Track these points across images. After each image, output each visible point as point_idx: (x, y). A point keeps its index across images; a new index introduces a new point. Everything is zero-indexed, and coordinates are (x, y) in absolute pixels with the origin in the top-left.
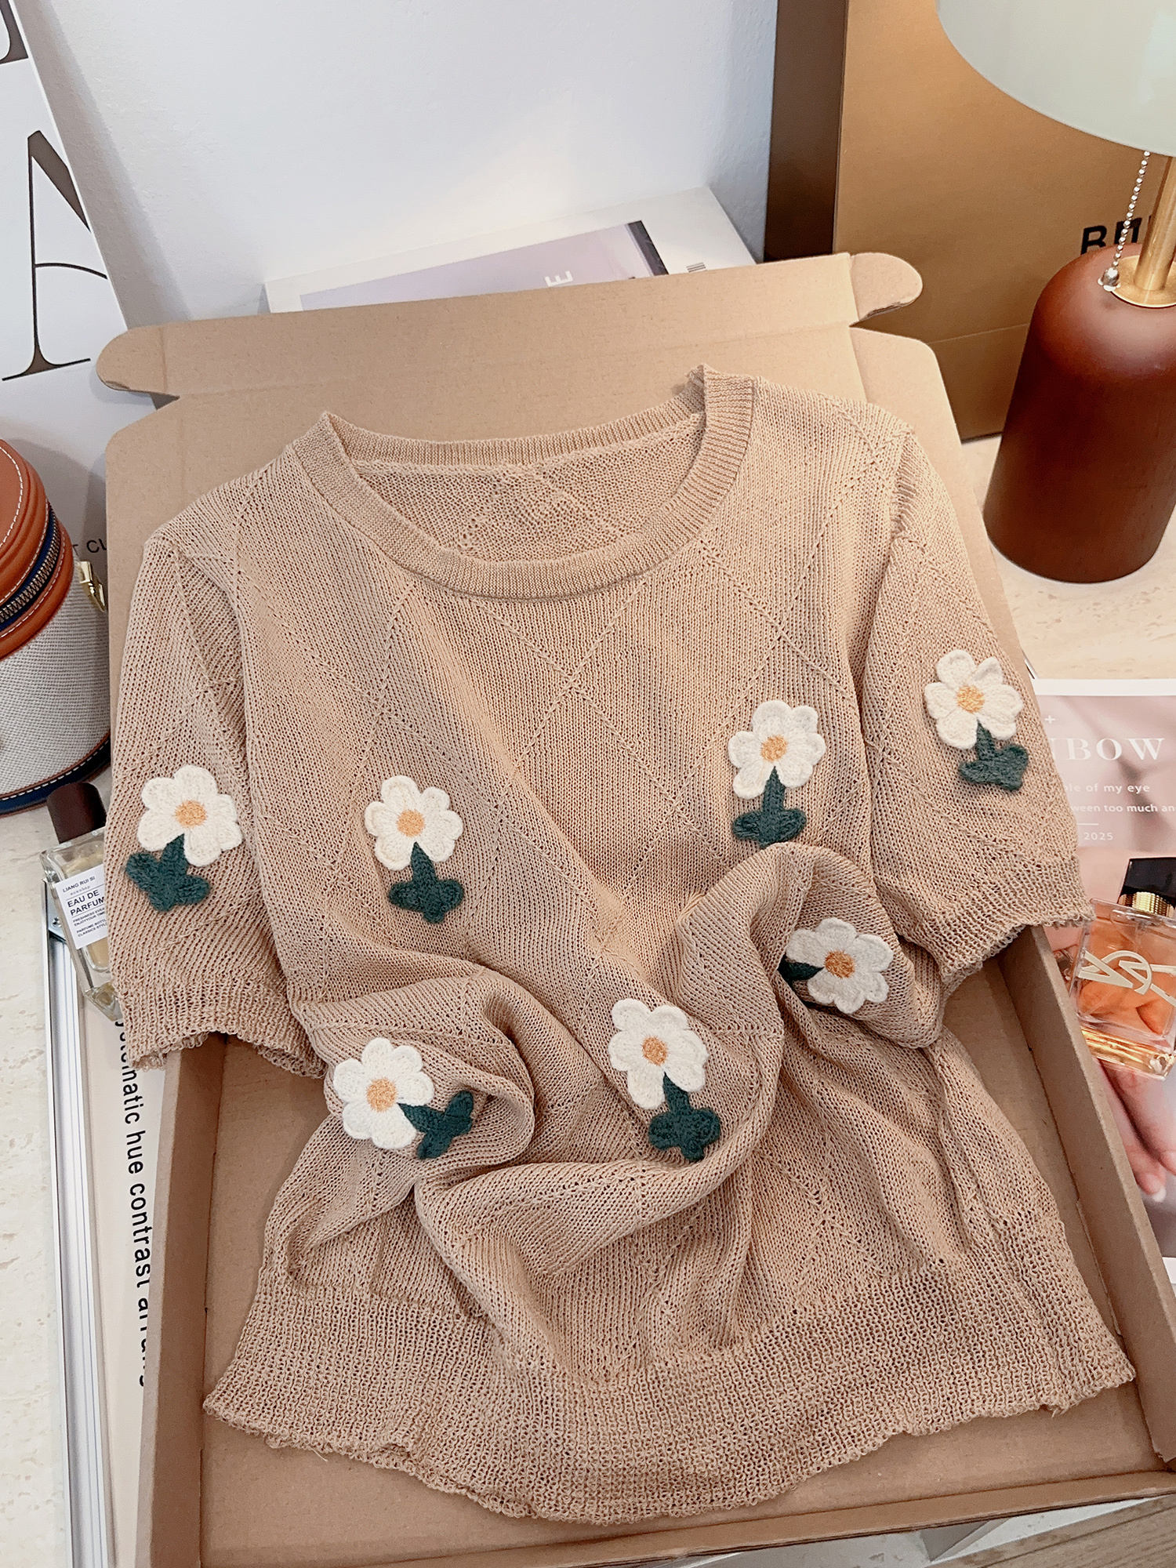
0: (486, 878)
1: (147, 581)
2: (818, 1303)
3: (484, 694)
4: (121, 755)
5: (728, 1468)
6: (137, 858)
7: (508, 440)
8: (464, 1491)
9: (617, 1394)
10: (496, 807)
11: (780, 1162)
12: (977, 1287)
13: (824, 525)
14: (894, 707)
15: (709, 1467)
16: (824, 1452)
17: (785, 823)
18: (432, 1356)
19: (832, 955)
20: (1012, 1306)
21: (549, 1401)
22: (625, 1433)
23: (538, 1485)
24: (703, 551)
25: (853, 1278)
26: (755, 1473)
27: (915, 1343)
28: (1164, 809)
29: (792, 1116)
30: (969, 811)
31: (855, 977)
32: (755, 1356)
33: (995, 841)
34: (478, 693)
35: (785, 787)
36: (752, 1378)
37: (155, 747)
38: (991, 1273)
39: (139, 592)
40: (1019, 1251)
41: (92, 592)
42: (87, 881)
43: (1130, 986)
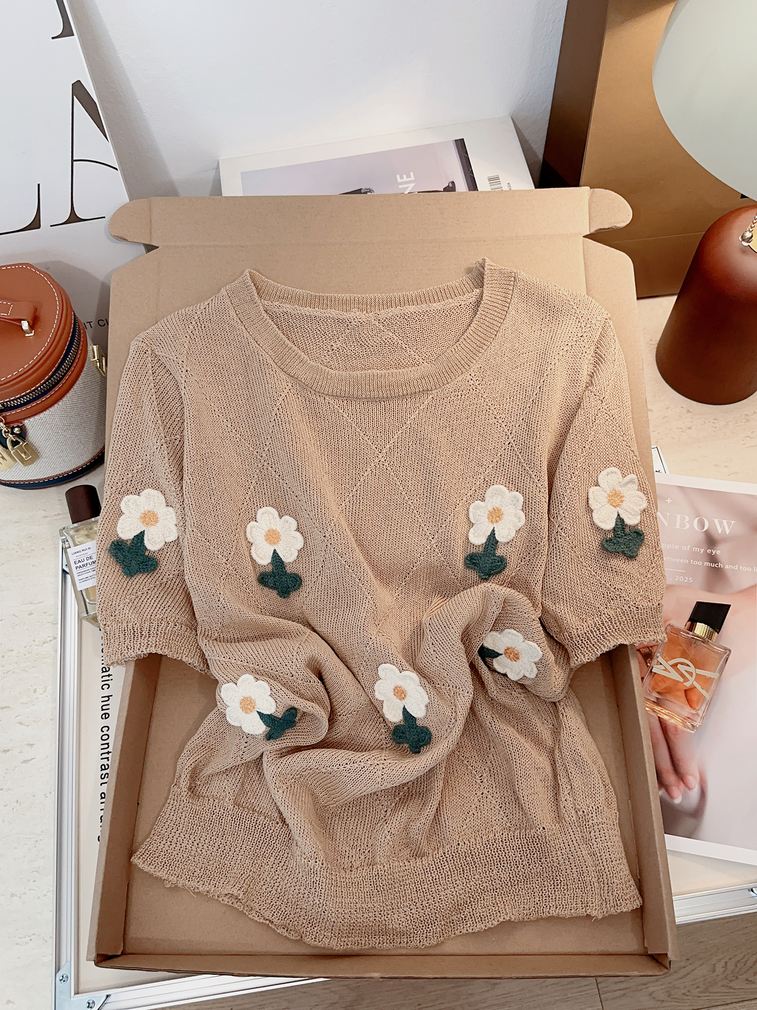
0: (316, 577)
1: (131, 369)
2: (472, 840)
3: (327, 459)
4: (110, 479)
5: (411, 927)
6: (116, 543)
7: (359, 296)
8: (267, 922)
9: (355, 880)
10: (325, 536)
11: (463, 757)
12: (562, 845)
13: (545, 374)
14: (569, 500)
15: (401, 926)
16: (465, 924)
17: (495, 564)
18: (260, 843)
19: (508, 649)
20: (580, 858)
21: (318, 883)
22: (357, 903)
23: (306, 926)
24: (470, 381)
25: (494, 828)
26: (425, 931)
27: (523, 870)
28: (727, 567)
29: (474, 730)
30: (604, 568)
31: (519, 662)
32: (434, 866)
33: (615, 589)
34: (323, 459)
35: (498, 542)
36: (430, 879)
37: (130, 475)
38: (571, 838)
39: (126, 375)
40: (589, 828)
41: (98, 365)
42: (86, 549)
43: (681, 680)
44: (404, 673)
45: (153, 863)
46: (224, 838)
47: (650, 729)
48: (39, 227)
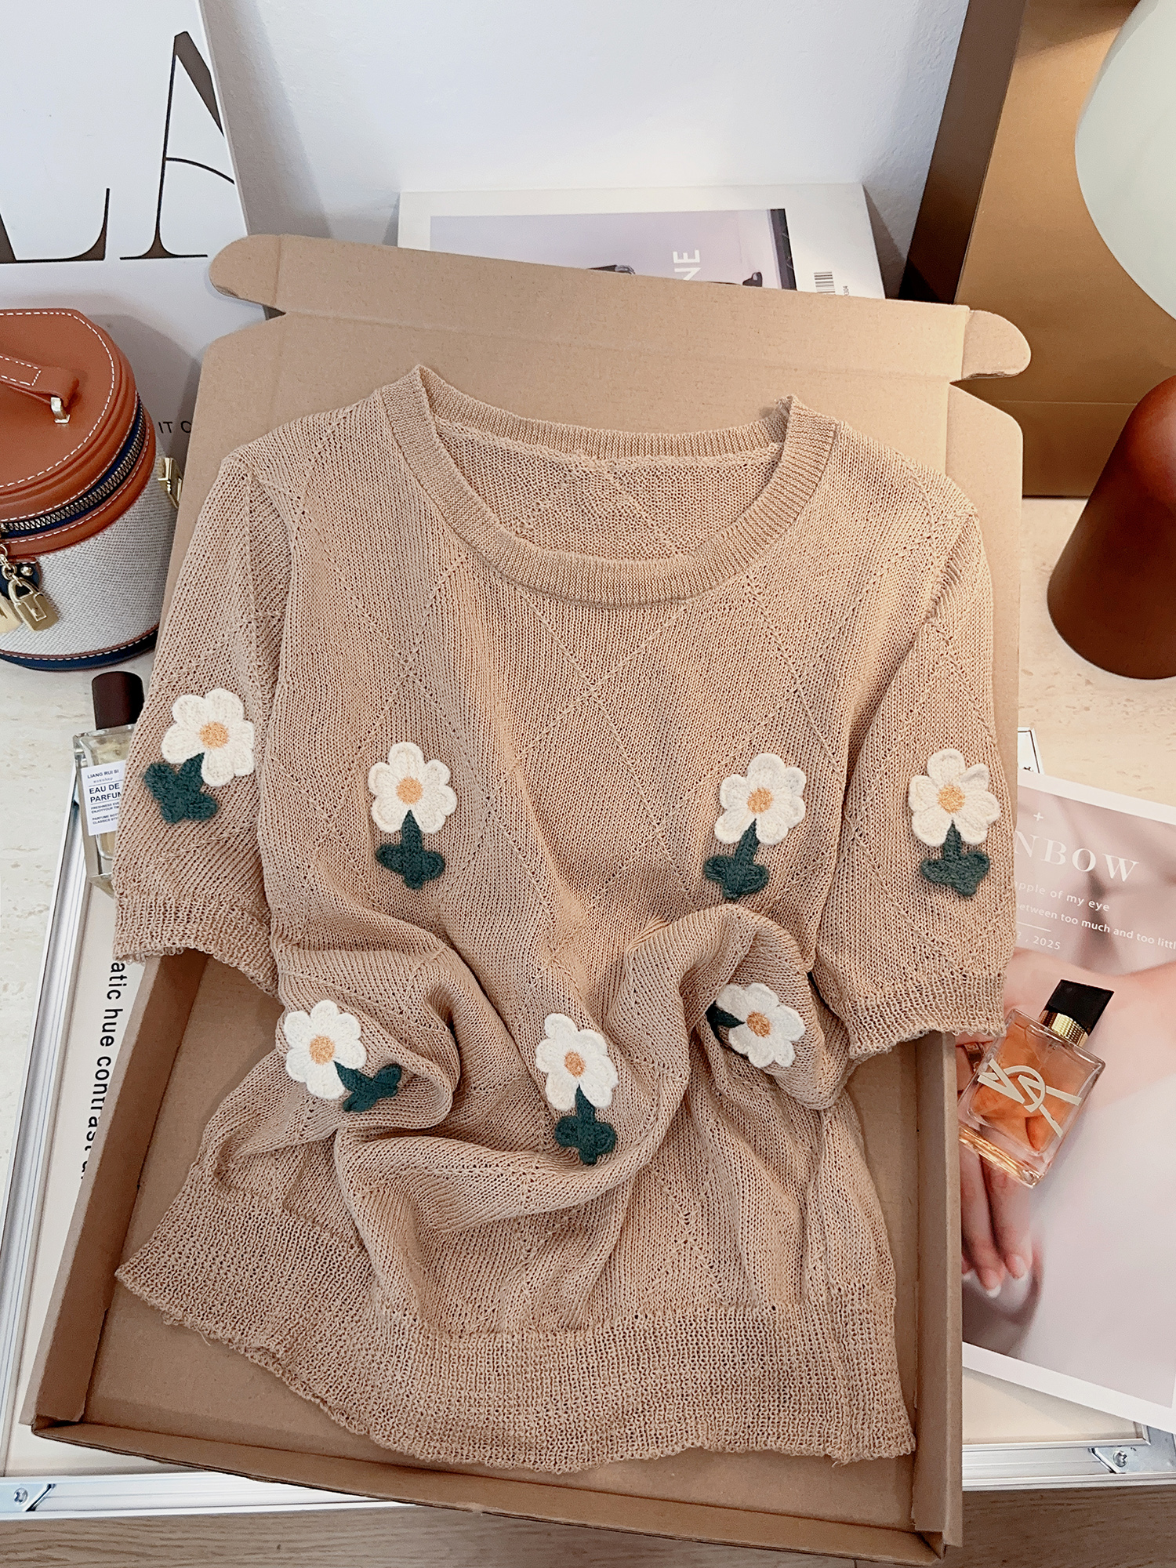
0: (466, 861)
1: (216, 500)
2: (659, 1313)
3: (506, 680)
4: (161, 665)
5: (544, 1438)
6: (156, 767)
7: (589, 430)
8: (318, 1401)
9: (465, 1352)
10: (488, 798)
11: (663, 1180)
12: (800, 1338)
13: (864, 590)
14: (876, 792)
15: (528, 1434)
16: (630, 1444)
17: (750, 877)
18: (321, 1275)
19: (754, 1015)
20: (825, 1363)
21: (403, 1348)
22: (462, 1389)
23: (378, 1414)
24: (746, 586)
25: (696, 1298)
26: (565, 1449)
27: (733, 1371)
28: (1116, 932)
29: (686, 1140)
30: (919, 906)
31: (769, 1039)
32: (593, 1346)
33: (933, 941)
34: (501, 679)
35: (759, 842)
36: (585, 1366)
37: (194, 664)
38: (815, 1330)
39: (207, 510)
40: (845, 1317)
41: (169, 489)
42: (111, 772)
43: (1022, 1100)
44: (583, 1031)
45: (150, 1282)
46: (263, 1259)
47: (962, 1173)
48: (102, 259)
